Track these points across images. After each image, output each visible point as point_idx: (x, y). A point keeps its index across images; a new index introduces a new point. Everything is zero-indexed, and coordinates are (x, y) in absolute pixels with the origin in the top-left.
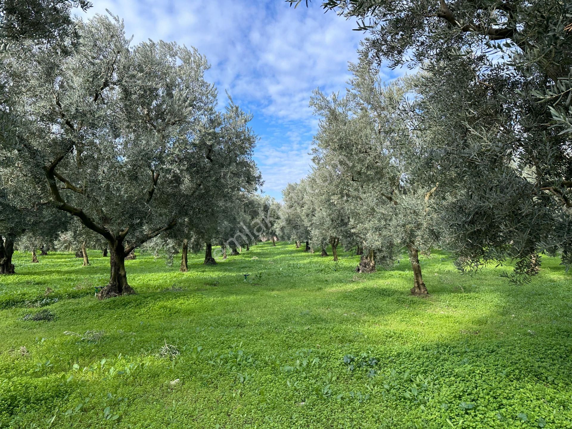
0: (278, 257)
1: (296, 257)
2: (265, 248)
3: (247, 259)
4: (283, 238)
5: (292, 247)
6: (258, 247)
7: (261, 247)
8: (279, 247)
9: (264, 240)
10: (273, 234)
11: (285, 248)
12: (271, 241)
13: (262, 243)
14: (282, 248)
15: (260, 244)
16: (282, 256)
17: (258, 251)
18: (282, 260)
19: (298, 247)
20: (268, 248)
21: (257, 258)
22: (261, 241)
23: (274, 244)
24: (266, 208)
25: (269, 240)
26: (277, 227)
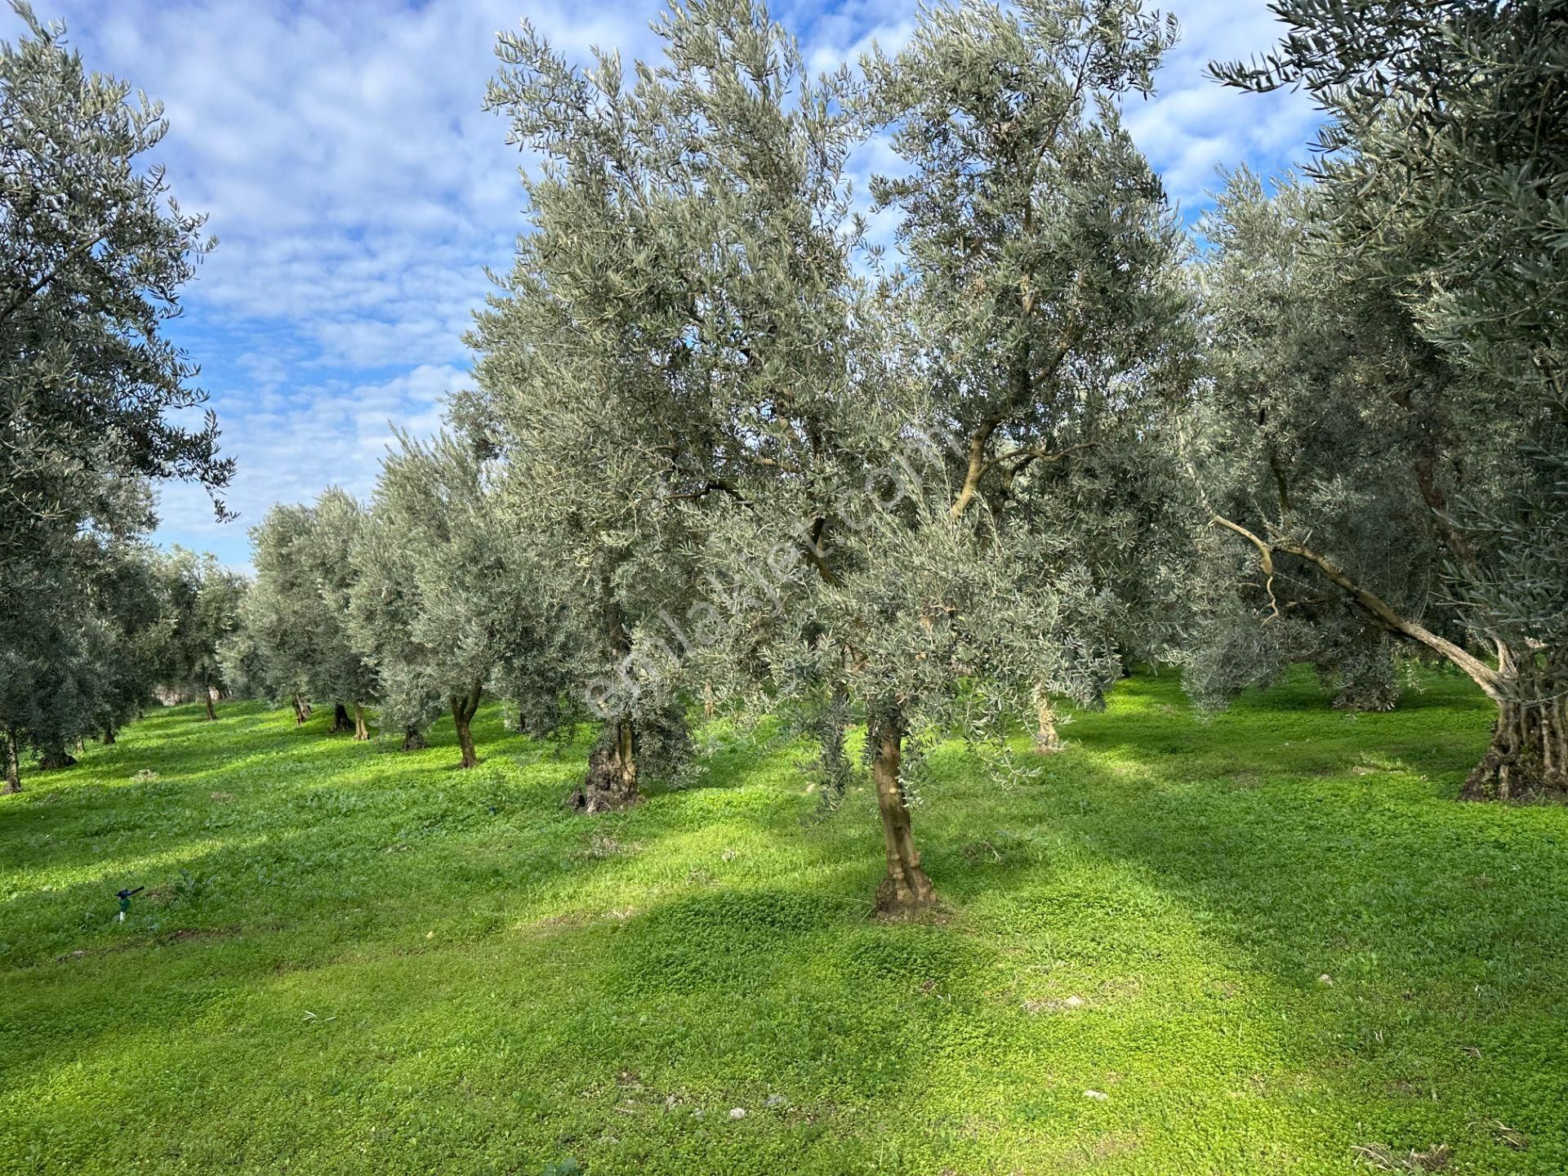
0: (238, 763)
1: (313, 758)
2: (178, 730)
3: (114, 783)
4: (247, 692)
5: (280, 720)
6: (148, 728)
7: (158, 726)
8: (232, 721)
9: (169, 700)
10: (210, 678)
11: (253, 724)
12: (198, 702)
13: (162, 711)
14: (242, 724)
15: (155, 716)
16: (252, 758)
17: (154, 743)
18: (259, 777)
19: (303, 719)
20: (191, 730)
21: (154, 778)
22: (159, 704)
23: (211, 712)
24: (183, 593)
25: (190, 699)
26: (228, 659)
